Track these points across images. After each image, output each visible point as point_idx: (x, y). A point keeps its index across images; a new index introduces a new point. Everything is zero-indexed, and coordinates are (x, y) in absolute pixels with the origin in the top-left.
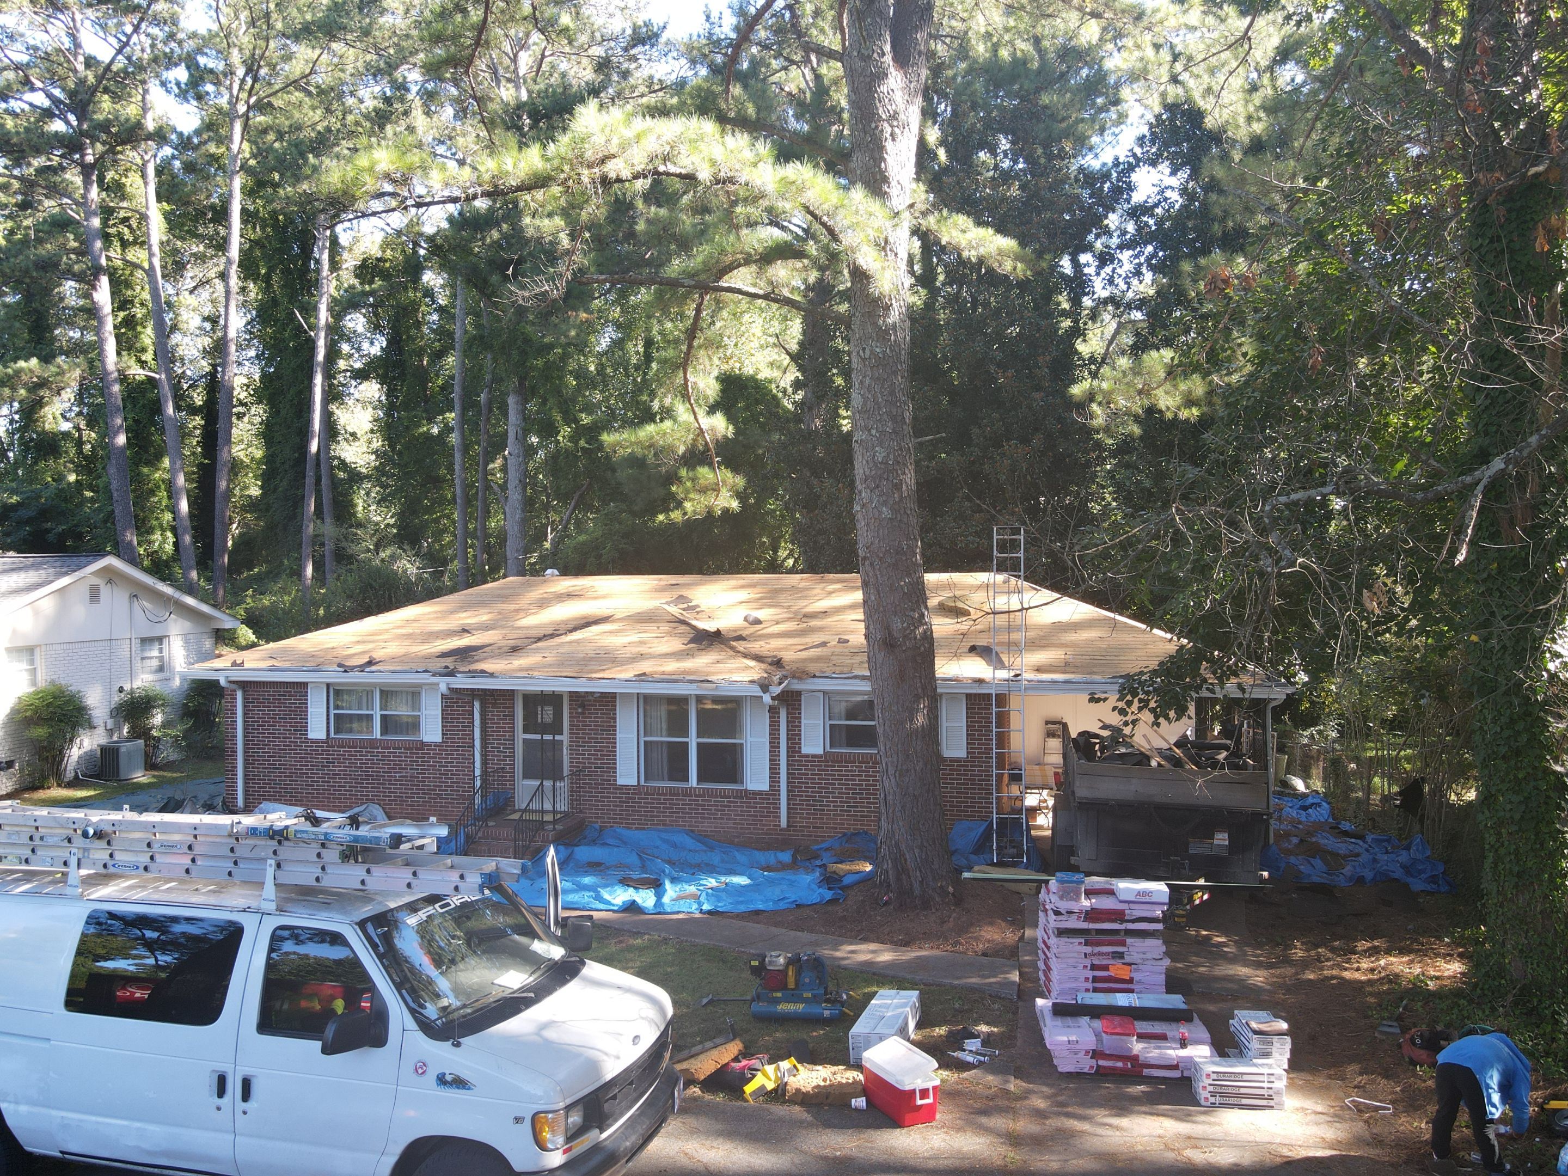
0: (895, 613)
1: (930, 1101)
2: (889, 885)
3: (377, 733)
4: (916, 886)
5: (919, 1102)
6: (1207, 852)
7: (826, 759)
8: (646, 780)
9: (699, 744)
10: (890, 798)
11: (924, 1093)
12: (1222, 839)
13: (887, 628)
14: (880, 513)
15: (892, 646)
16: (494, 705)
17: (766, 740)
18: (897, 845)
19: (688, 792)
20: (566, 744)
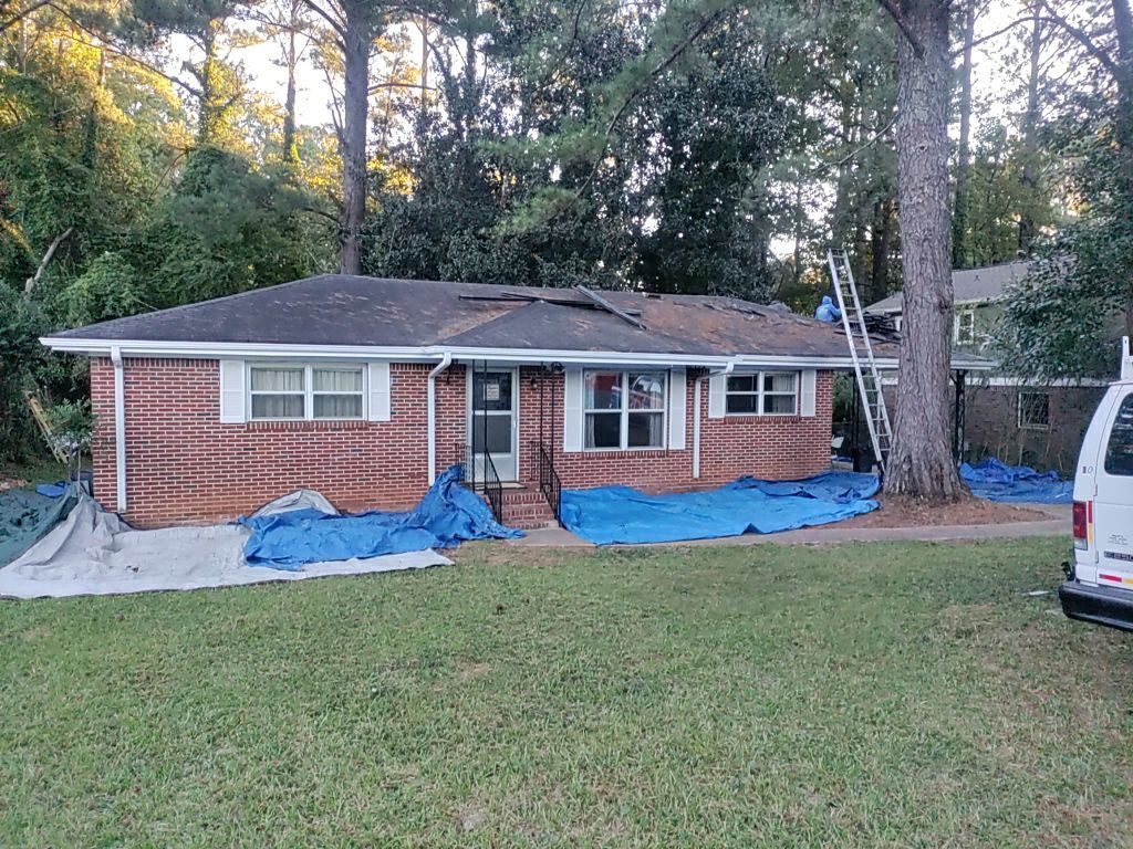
3: (309, 416)
9: (630, 415)
17: (684, 407)
19: (622, 456)
20: (516, 419)
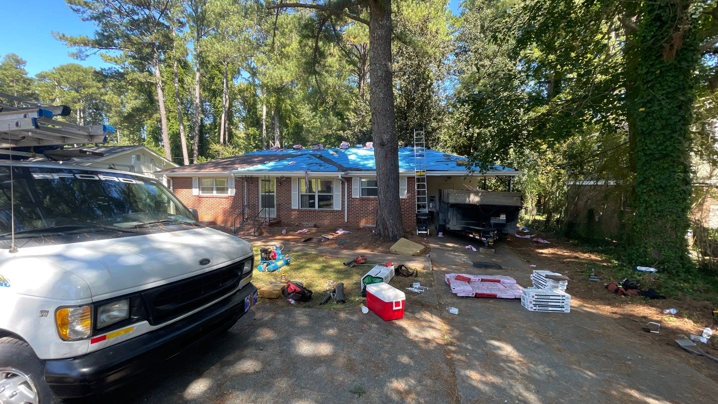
0: (384, 133)
1: (400, 307)
2: (381, 234)
3: (215, 193)
4: (391, 233)
5: (395, 308)
6: (497, 222)
7: (361, 199)
8: (301, 207)
9: (319, 195)
10: (381, 202)
11: (397, 304)
12: (503, 217)
13: (382, 139)
14: (379, 95)
15: (383, 145)
16: (252, 183)
17: (341, 193)
18: (383, 219)
19: (314, 211)
20: (275, 196)
